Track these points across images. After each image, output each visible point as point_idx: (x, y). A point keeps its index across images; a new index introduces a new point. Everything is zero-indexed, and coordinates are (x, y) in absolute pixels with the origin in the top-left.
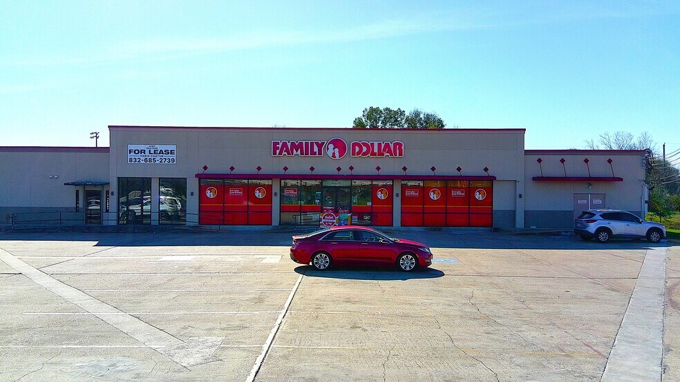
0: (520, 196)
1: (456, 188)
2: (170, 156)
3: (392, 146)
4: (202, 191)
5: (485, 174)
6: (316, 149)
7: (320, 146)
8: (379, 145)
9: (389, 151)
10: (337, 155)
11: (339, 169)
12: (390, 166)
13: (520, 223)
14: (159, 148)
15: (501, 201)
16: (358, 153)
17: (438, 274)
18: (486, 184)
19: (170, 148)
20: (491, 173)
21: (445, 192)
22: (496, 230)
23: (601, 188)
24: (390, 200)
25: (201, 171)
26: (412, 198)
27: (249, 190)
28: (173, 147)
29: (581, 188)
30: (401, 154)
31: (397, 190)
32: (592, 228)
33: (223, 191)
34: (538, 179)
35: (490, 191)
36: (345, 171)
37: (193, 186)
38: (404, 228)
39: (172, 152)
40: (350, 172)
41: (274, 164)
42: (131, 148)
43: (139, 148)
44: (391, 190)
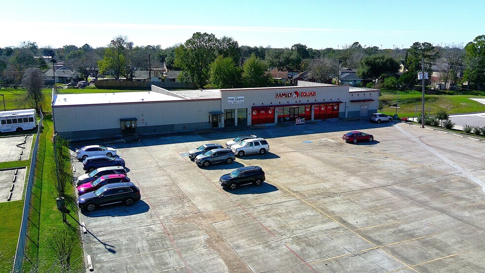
0: (347, 107)
1: (329, 106)
2: (242, 101)
6: (290, 95)
7: (291, 94)
8: (309, 93)
9: (312, 95)
10: (296, 97)
11: (296, 102)
12: (312, 100)
13: (346, 116)
14: (239, 97)
15: (341, 110)
16: (302, 96)
18: (338, 104)
19: (242, 97)
20: (339, 100)
21: (326, 107)
22: (341, 119)
23: (367, 103)
24: (311, 111)
25: (253, 106)
26: (317, 110)
27: (267, 111)
29: (362, 103)
30: (315, 96)
31: (313, 107)
32: (377, 120)
33: (258, 112)
34: (351, 101)
36: (298, 102)
37: (250, 111)
38: (315, 121)
39: (243, 99)
40: (300, 103)
41: (276, 102)
42: (229, 98)
43: (232, 98)
44: (311, 107)
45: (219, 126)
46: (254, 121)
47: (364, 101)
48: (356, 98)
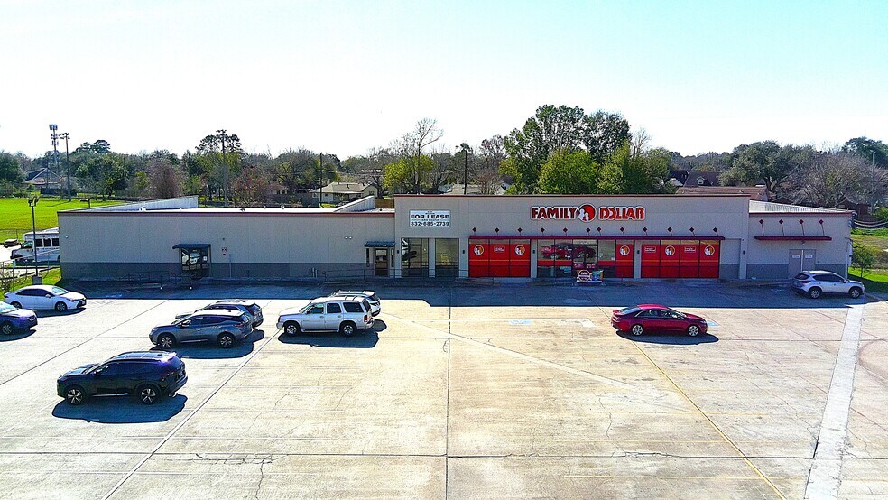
0: (744, 252)
1: (689, 245)
2: (445, 220)
3: (635, 210)
4: (471, 248)
5: (714, 234)
6: (569, 214)
7: (572, 211)
8: (624, 210)
9: (632, 215)
10: (587, 218)
11: (588, 230)
12: (633, 227)
13: (743, 275)
14: (436, 213)
15: (726, 258)
16: (605, 217)
17: (713, 339)
18: (716, 242)
19: (445, 213)
20: (720, 233)
21: (680, 248)
22: (722, 281)
23: (812, 245)
24: (631, 256)
25: (473, 233)
26: (651, 254)
27: (511, 248)
28: (448, 213)
29: (797, 245)
30: (642, 217)
31: (638, 247)
32: (807, 287)
33: (488, 248)
34: (756, 237)
35: (717, 248)
36: (594, 232)
37: (464, 245)
38: (642, 280)
39: (446, 216)
40: (597, 233)
41: (533, 227)
42: (412, 213)
43: (420, 213)
44: (632, 247)
45: (391, 273)
46: (475, 270)
47: (803, 239)
48: (771, 228)
